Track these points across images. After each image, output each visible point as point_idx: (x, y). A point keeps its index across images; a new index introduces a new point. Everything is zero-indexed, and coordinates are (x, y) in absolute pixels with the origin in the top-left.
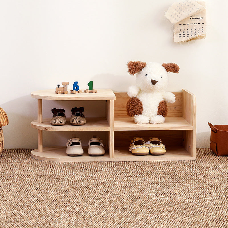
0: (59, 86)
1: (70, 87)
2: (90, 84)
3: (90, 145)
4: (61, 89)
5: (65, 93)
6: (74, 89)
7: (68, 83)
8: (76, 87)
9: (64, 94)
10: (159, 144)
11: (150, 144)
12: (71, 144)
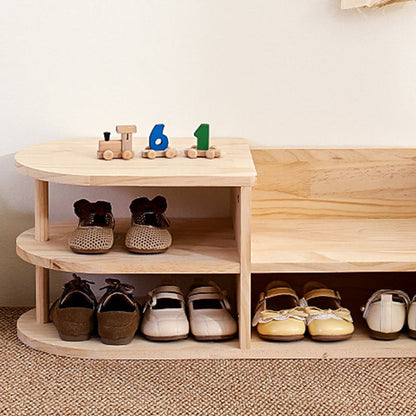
0: (107, 136)
1: (140, 140)
2: (202, 133)
3: (195, 308)
4: (113, 146)
5: (125, 156)
6: (152, 146)
7: (134, 129)
8: (158, 139)
9: (122, 158)
10: (334, 308)
11: (308, 308)
12: (154, 303)
